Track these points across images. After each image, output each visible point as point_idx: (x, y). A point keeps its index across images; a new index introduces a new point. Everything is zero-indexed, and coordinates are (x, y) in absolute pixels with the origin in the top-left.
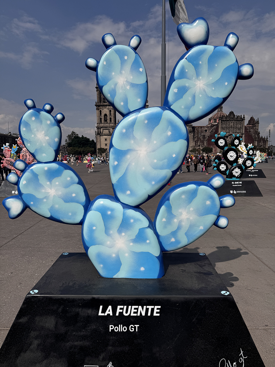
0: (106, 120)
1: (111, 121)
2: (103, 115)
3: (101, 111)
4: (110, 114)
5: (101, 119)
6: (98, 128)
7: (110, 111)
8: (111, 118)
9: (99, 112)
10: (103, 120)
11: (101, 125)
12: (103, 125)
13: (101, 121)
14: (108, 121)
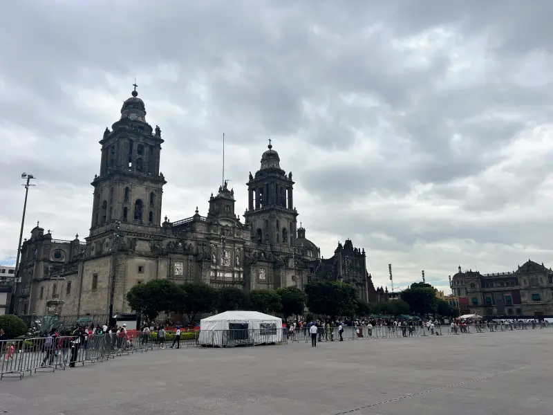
4: (152, 202)
10: (130, 214)
11: (124, 225)
12: (131, 226)
13: (125, 215)
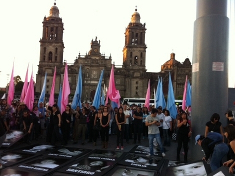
0: (50, 58)
1: (56, 60)
2: (47, 52)
3: (45, 48)
4: (56, 52)
5: (45, 56)
6: (40, 66)
7: (56, 49)
8: (56, 57)
9: (43, 50)
10: (47, 58)
11: (43, 63)
12: (46, 63)
13: (44, 59)
14: (53, 60)
